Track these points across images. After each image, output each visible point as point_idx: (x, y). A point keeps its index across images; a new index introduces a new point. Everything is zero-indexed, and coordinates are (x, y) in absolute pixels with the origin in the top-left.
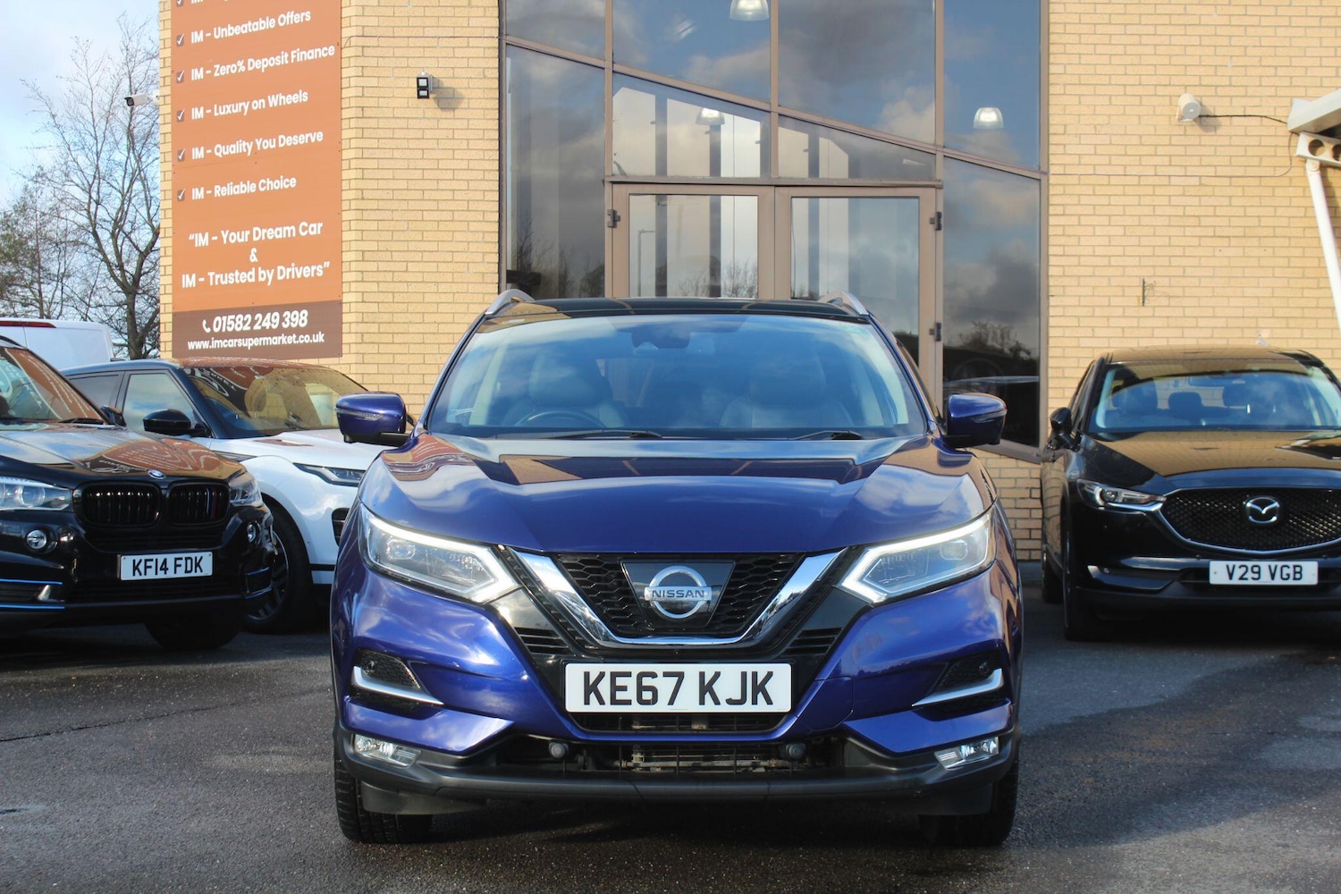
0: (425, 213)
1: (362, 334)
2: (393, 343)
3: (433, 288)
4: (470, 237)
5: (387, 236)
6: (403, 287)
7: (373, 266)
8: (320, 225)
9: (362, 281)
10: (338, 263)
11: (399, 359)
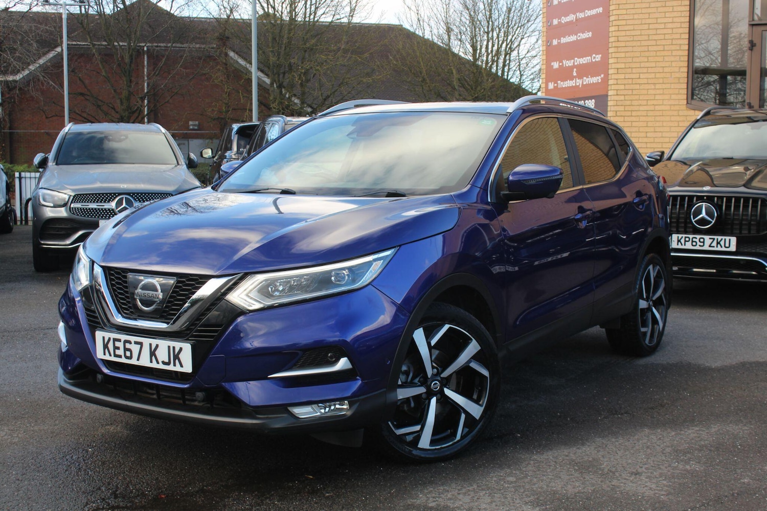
0: (649, 47)
1: (616, 112)
2: (632, 116)
3: (653, 87)
4: (672, 59)
5: (630, 60)
6: (637, 87)
7: (622, 76)
8: (600, 56)
9: (617, 84)
10: (607, 75)
11: (634, 124)
